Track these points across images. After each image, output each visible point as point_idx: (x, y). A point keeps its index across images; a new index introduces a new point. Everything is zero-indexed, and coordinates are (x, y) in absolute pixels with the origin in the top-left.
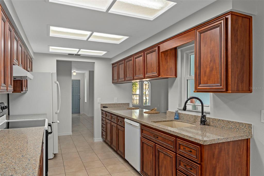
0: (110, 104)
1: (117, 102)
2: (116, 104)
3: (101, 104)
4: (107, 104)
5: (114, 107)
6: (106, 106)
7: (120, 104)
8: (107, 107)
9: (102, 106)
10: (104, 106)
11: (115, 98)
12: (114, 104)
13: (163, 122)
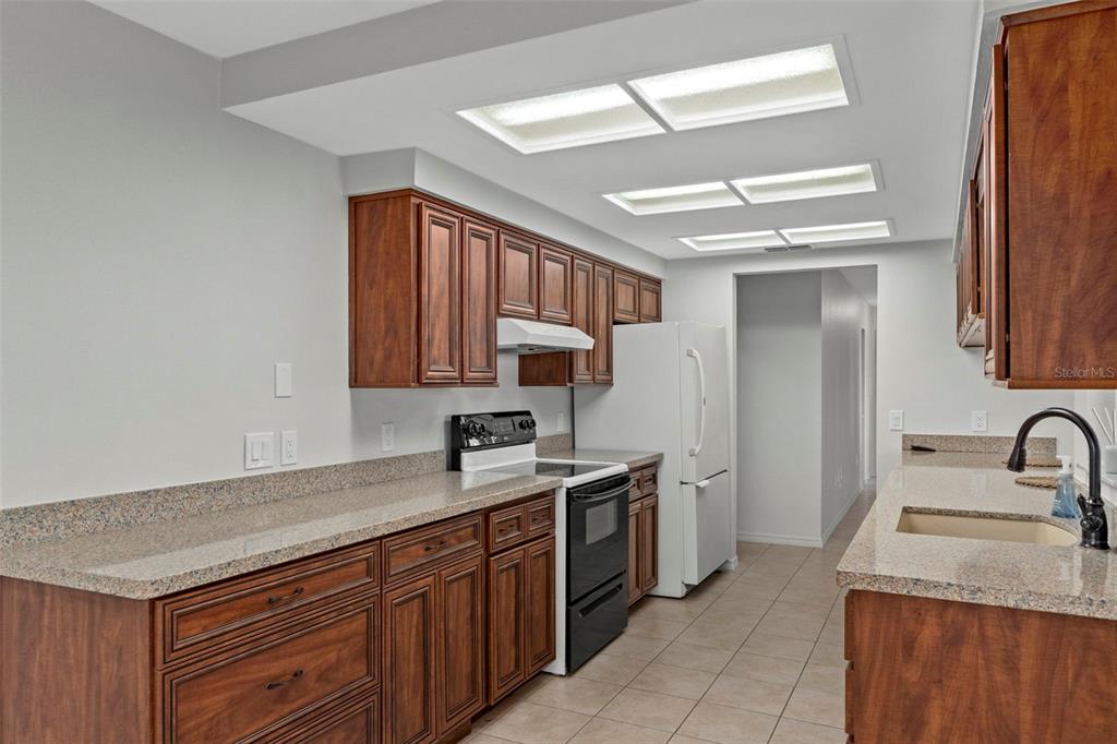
0: (947, 438)
1: (984, 429)
2: (980, 438)
3: (904, 436)
4: (931, 436)
5: (968, 451)
6: (928, 446)
7: (999, 438)
8: (934, 451)
9: (909, 444)
10: (916, 445)
11: (974, 412)
12: (970, 439)
13: (975, 517)
